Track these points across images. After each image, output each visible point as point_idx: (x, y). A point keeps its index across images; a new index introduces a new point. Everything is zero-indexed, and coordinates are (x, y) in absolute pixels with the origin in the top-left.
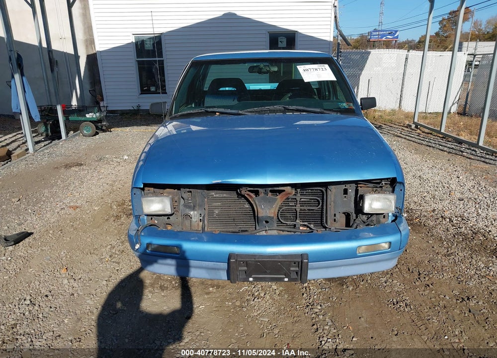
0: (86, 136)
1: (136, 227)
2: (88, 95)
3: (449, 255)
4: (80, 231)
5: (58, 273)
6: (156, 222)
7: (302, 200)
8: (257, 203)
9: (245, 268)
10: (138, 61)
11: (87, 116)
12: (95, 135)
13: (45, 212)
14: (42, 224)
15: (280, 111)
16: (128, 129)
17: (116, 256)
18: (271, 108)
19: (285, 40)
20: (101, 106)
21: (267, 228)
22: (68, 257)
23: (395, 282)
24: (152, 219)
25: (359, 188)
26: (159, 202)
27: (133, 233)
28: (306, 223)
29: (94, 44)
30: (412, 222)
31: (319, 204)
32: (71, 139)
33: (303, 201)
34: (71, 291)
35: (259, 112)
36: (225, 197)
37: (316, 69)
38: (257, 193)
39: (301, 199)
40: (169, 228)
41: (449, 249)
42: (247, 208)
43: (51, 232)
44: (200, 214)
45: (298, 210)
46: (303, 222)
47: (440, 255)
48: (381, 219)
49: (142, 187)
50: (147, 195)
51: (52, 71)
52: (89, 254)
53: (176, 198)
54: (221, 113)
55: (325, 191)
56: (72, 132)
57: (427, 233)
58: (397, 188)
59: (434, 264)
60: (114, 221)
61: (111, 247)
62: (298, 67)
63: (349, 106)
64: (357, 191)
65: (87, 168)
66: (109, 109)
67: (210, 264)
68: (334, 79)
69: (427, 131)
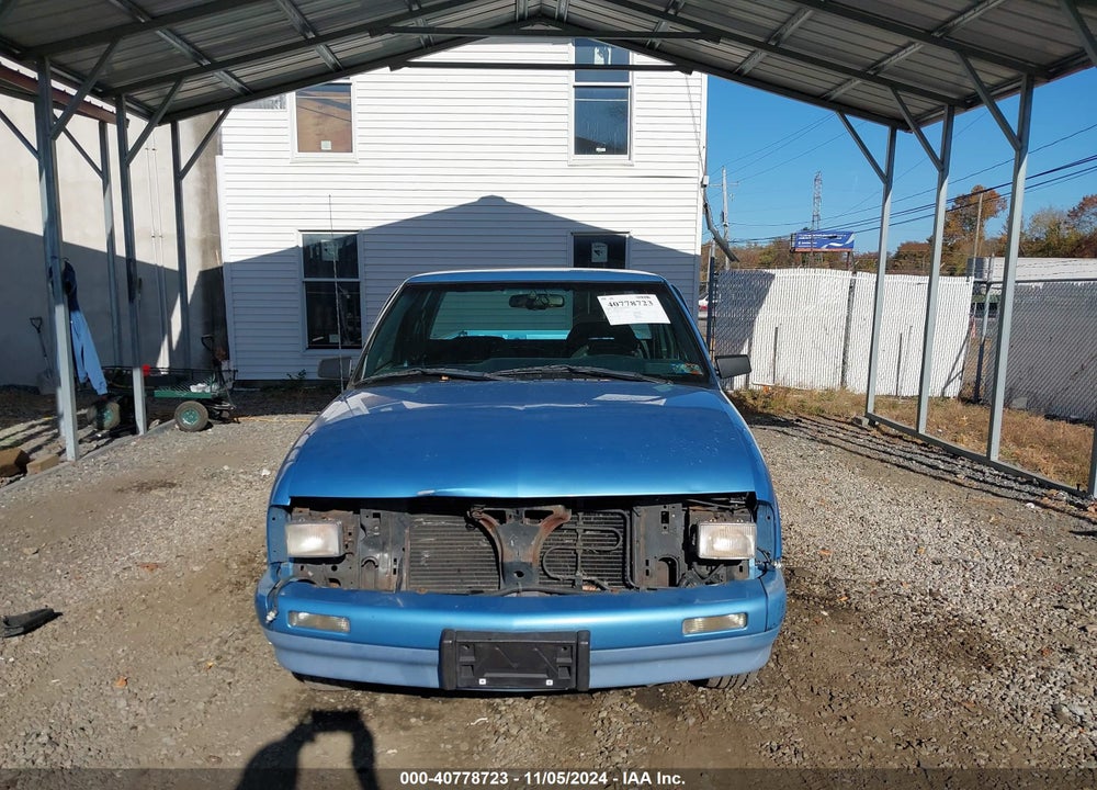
0: (186, 430)
1: (271, 582)
2: (197, 348)
3: (894, 664)
4: (160, 610)
5: (108, 688)
6: (310, 574)
7: (588, 533)
8: (502, 536)
9: (471, 659)
10: (306, 282)
11: (194, 389)
12: (205, 429)
13: (89, 574)
14: (82, 597)
15: (562, 375)
16: (275, 419)
17: (229, 657)
18: (546, 369)
19: (604, 249)
20: (223, 369)
21: (521, 587)
22: (131, 658)
23: (780, 710)
24: (302, 567)
25: (691, 513)
26: (318, 535)
27: (265, 592)
28: (593, 578)
29: (220, 248)
30: (832, 603)
31: (618, 541)
32: (155, 435)
33: (589, 536)
34: (132, 721)
35: (522, 377)
36: (443, 526)
37: (633, 303)
38: (502, 518)
39: (585, 530)
40: (335, 585)
41: (897, 653)
42: (483, 548)
43: (100, 611)
44: (395, 560)
45: (580, 553)
46: (588, 575)
47: (878, 664)
48: (735, 574)
49: (289, 504)
50: (297, 520)
51: (131, 298)
52: (174, 654)
53: (351, 528)
54: (452, 377)
55: (628, 517)
56: (157, 421)
57: (859, 624)
58: (762, 513)
59: (862, 680)
60: (231, 592)
61: (220, 642)
62: (599, 298)
63: (692, 370)
64: (687, 518)
65: (184, 492)
66: (240, 377)
67: (407, 653)
68: (665, 319)
69: (893, 431)
